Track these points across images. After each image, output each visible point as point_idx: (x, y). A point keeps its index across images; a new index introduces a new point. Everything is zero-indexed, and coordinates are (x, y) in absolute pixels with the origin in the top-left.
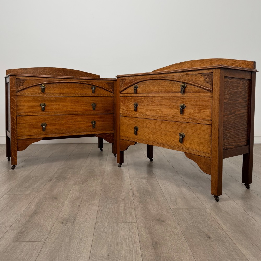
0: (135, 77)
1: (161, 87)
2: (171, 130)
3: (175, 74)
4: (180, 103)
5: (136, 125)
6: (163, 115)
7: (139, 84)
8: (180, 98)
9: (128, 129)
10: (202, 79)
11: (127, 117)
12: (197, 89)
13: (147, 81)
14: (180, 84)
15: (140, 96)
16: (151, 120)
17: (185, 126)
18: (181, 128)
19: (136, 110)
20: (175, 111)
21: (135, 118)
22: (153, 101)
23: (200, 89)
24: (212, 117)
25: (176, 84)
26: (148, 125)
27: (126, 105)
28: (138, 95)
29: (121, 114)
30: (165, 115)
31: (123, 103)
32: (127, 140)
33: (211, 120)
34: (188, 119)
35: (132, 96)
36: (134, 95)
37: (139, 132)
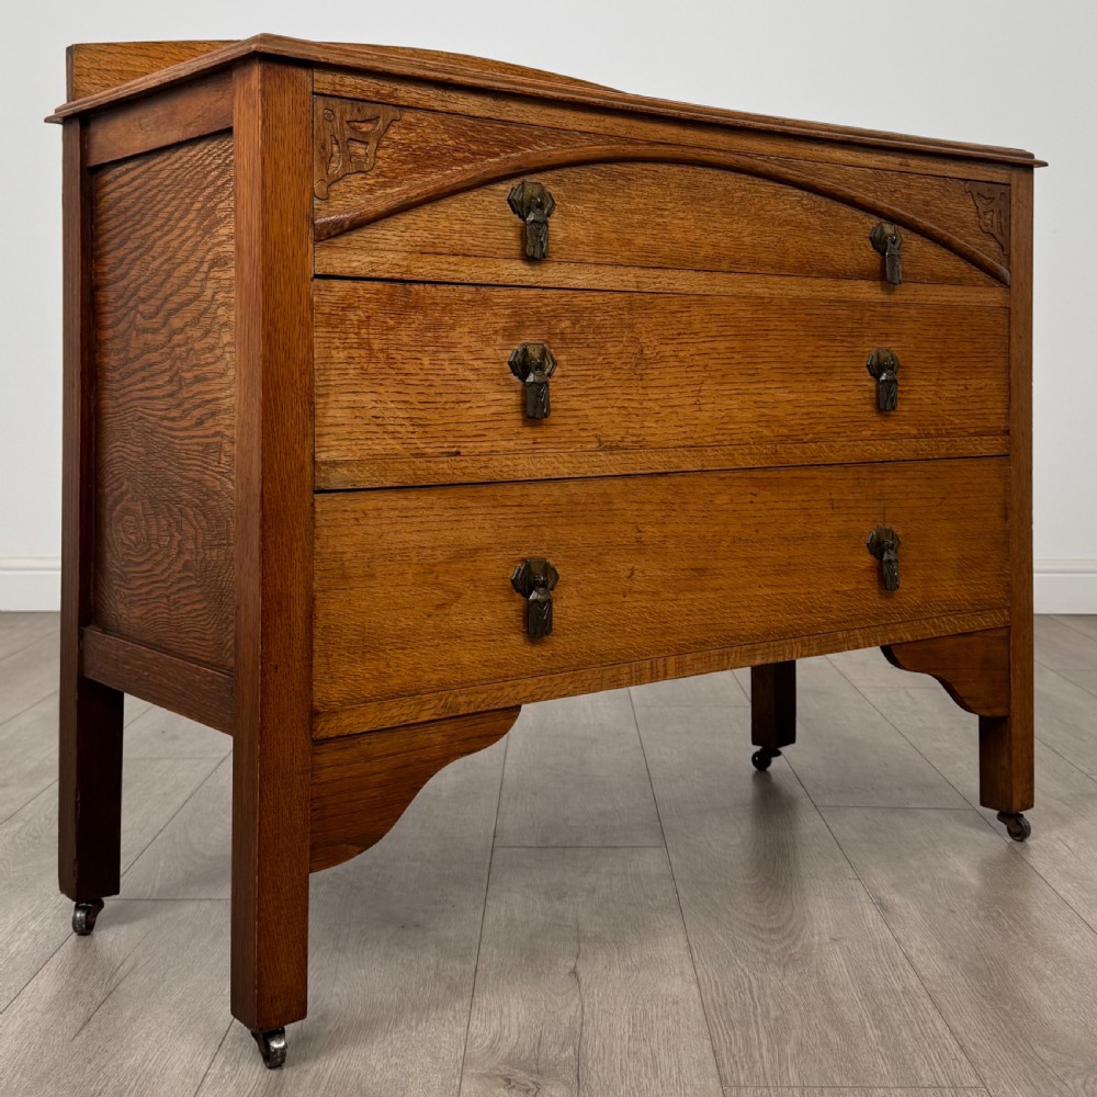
0: (513, 111)
1: (750, 230)
2: (818, 528)
3: (839, 154)
4: (869, 348)
5: (524, 554)
6: (766, 432)
7: (558, 183)
8: (868, 314)
9: (441, 606)
10: (967, 210)
11: (413, 495)
12: (949, 264)
13: (637, 168)
14: (872, 222)
15: (572, 284)
16: (678, 479)
17: (895, 483)
18: (875, 504)
19: (535, 410)
20: (842, 398)
21: (517, 490)
22: (697, 327)
23: (964, 266)
24: (1007, 416)
25: (847, 219)
26: (649, 528)
27: (410, 367)
28: (551, 274)
29: (335, 464)
30: (785, 431)
31: (364, 344)
32: (425, 717)
33: (1007, 432)
34: (909, 436)
35: (488, 279)
36: (517, 270)
37: (567, 606)
